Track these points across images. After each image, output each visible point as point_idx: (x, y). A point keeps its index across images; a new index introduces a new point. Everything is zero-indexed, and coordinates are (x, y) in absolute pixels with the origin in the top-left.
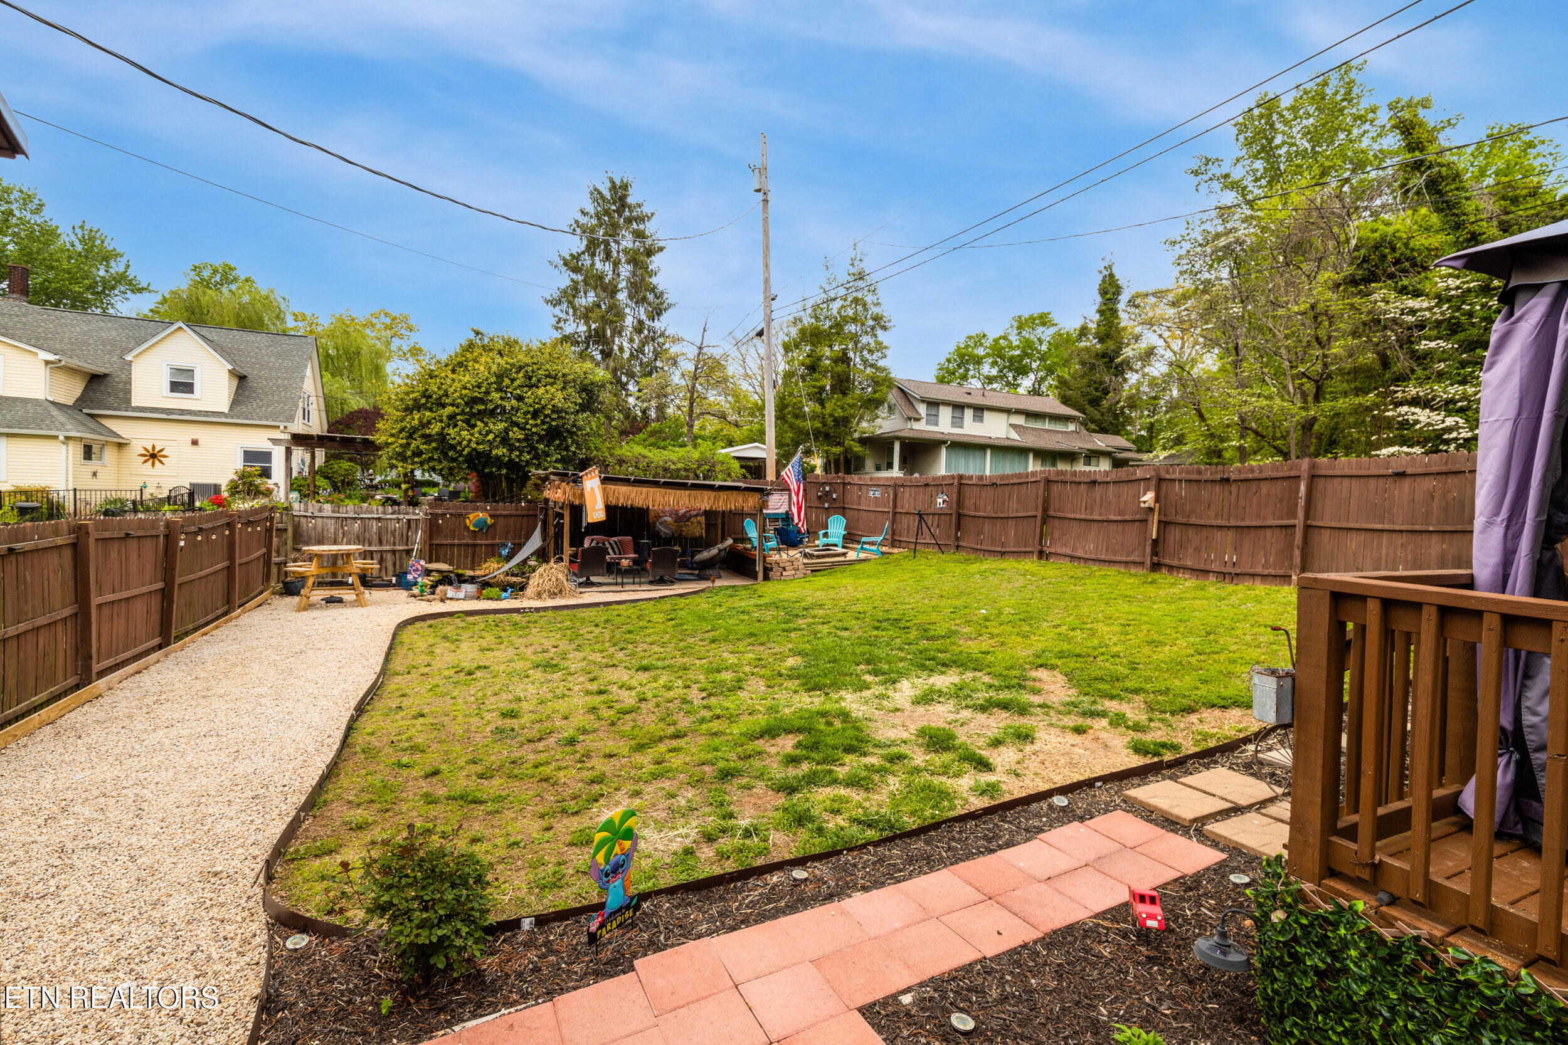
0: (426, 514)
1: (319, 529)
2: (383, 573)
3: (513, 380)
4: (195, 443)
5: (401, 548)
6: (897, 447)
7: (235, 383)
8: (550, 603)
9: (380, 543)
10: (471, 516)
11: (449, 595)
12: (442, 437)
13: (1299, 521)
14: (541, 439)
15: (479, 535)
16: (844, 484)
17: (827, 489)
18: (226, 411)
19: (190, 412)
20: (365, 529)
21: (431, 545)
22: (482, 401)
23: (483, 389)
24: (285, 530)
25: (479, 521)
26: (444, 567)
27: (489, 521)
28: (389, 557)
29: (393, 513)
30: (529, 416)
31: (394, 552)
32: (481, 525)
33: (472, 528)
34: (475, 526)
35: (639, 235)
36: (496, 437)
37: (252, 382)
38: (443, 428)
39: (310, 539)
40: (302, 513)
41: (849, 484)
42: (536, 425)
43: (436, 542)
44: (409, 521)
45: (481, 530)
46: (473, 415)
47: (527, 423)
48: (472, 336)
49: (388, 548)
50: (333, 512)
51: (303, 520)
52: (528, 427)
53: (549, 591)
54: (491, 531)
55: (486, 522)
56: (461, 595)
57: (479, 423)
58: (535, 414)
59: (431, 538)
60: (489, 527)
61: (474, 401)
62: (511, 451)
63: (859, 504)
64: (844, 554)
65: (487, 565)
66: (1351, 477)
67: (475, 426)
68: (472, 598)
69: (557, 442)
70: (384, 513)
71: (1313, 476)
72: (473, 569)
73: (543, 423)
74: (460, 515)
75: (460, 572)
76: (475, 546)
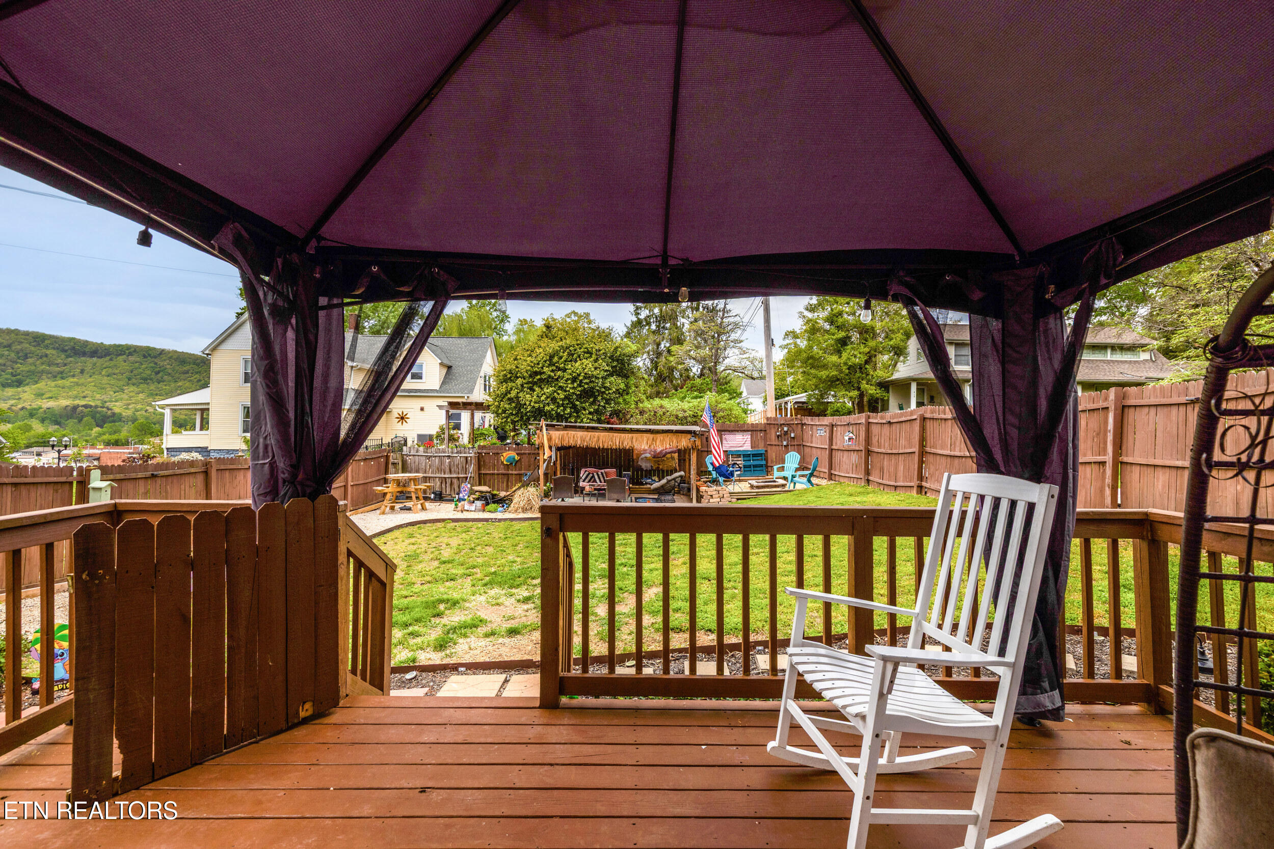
0: (475, 453)
2: (453, 492)
3: (561, 358)
4: (422, 409)
5: (462, 476)
6: (914, 387)
7: (445, 371)
8: (522, 516)
9: (451, 472)
10: (504, 454)
11: (466, 508)
13: (1108, 458)
14: (579, 397)
15: (511, 468)
16: (803, 425)
17: (786, 429)
18: (438, 389)
19: (420, 391)
21: (480, 474)
22: (541, 373)
23: (541, 365)
24: (398, 463)
25: (510, 457)
26: (484, 488)
27: (517, 458)
28: (455, 481)
29: (457, 453)
30: (569, 382)
31: (458, 478)
32: (511, 460)
33: (505, 463)
34: (507, 461)
36: (547, 397)
37: (454, 370)
38: (518, 393)
39: (412, 469)
41: (805, 424)
42: (573, 388)
43: (483, 472)
44: (466, 458)
45: (512, 464)
46: (535, 383)
47: (567, 387)
49: (455, 476)
50: (424, 452)
52: (568, 389)
53: (522, 508)
54: (518, 464)
55: (514, 459)
56: (473, 508)
57: (537, 389)
58: (574, 380)
59: (479, 469)
60: (517, 462)
62: (558, 407)
63: (812, 443)
64: (784, 486)
66: (1156, 406)
67: (534, 391)
68: (480, 511)
69: (591, 400)
70: (452, 452)
71: (1124, 407)
72: (507, 491)
73: (580, 385)
74: (498, 454)
75: (495, 492)
76: (508, 474)
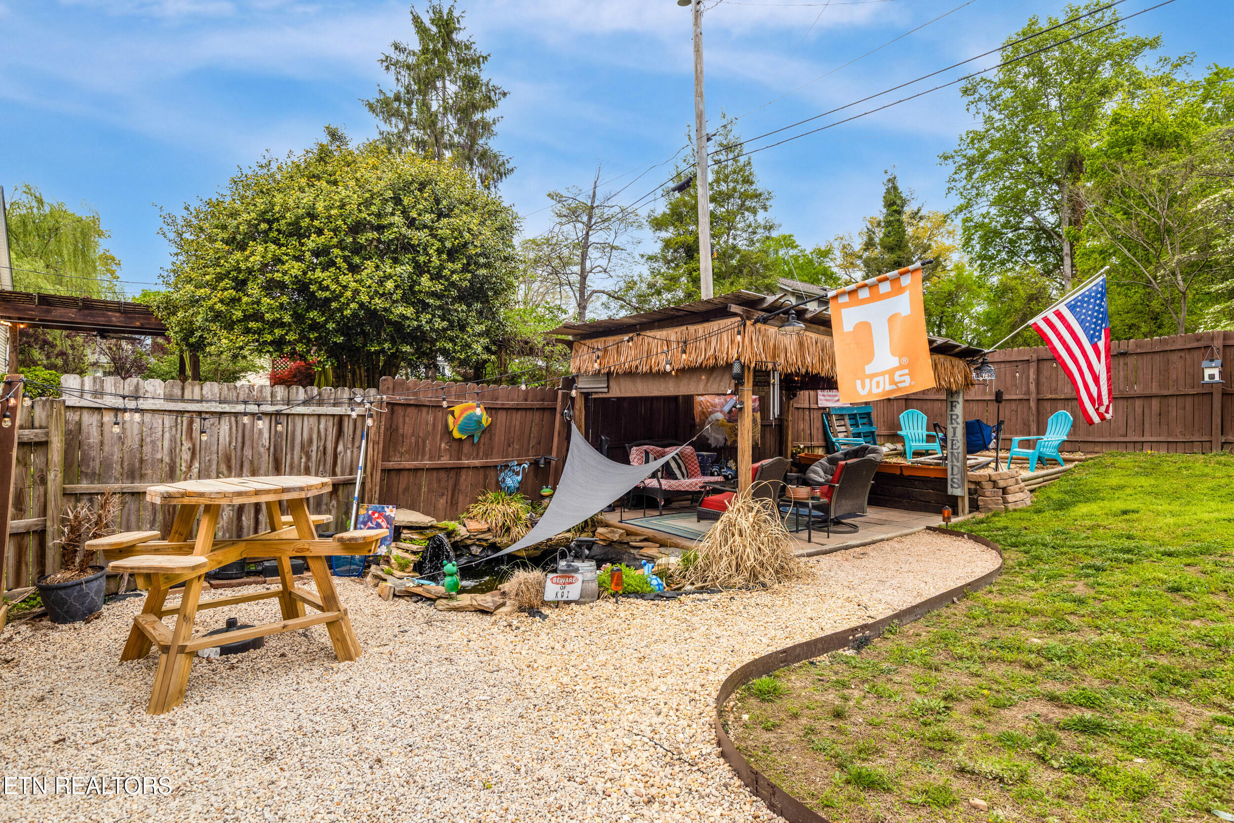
1: (132, 441)
10: (457, 409)
12: (302, 286)
15: (466, 448)
20: (244, 438)
21: (383, 472)
24: (44, 445)
27: (486, 420)
29: (305, 403)
32: (472, 427)
33: (456, 434)
34: (461, 430)
35: (471, 83)
38: (304, 271)
40: (88, 401)
43: (396, 464)
44: (341, 419)
45: (471, 437)
48: (325, 139)
51: (89, 421)
54: (485, 438)
55: (479, 422)
57: (369, 263)
61: (357, 228)
65: (478, 509)
70: (288, 402)
74: (437, 406)
76: (459, 469)
